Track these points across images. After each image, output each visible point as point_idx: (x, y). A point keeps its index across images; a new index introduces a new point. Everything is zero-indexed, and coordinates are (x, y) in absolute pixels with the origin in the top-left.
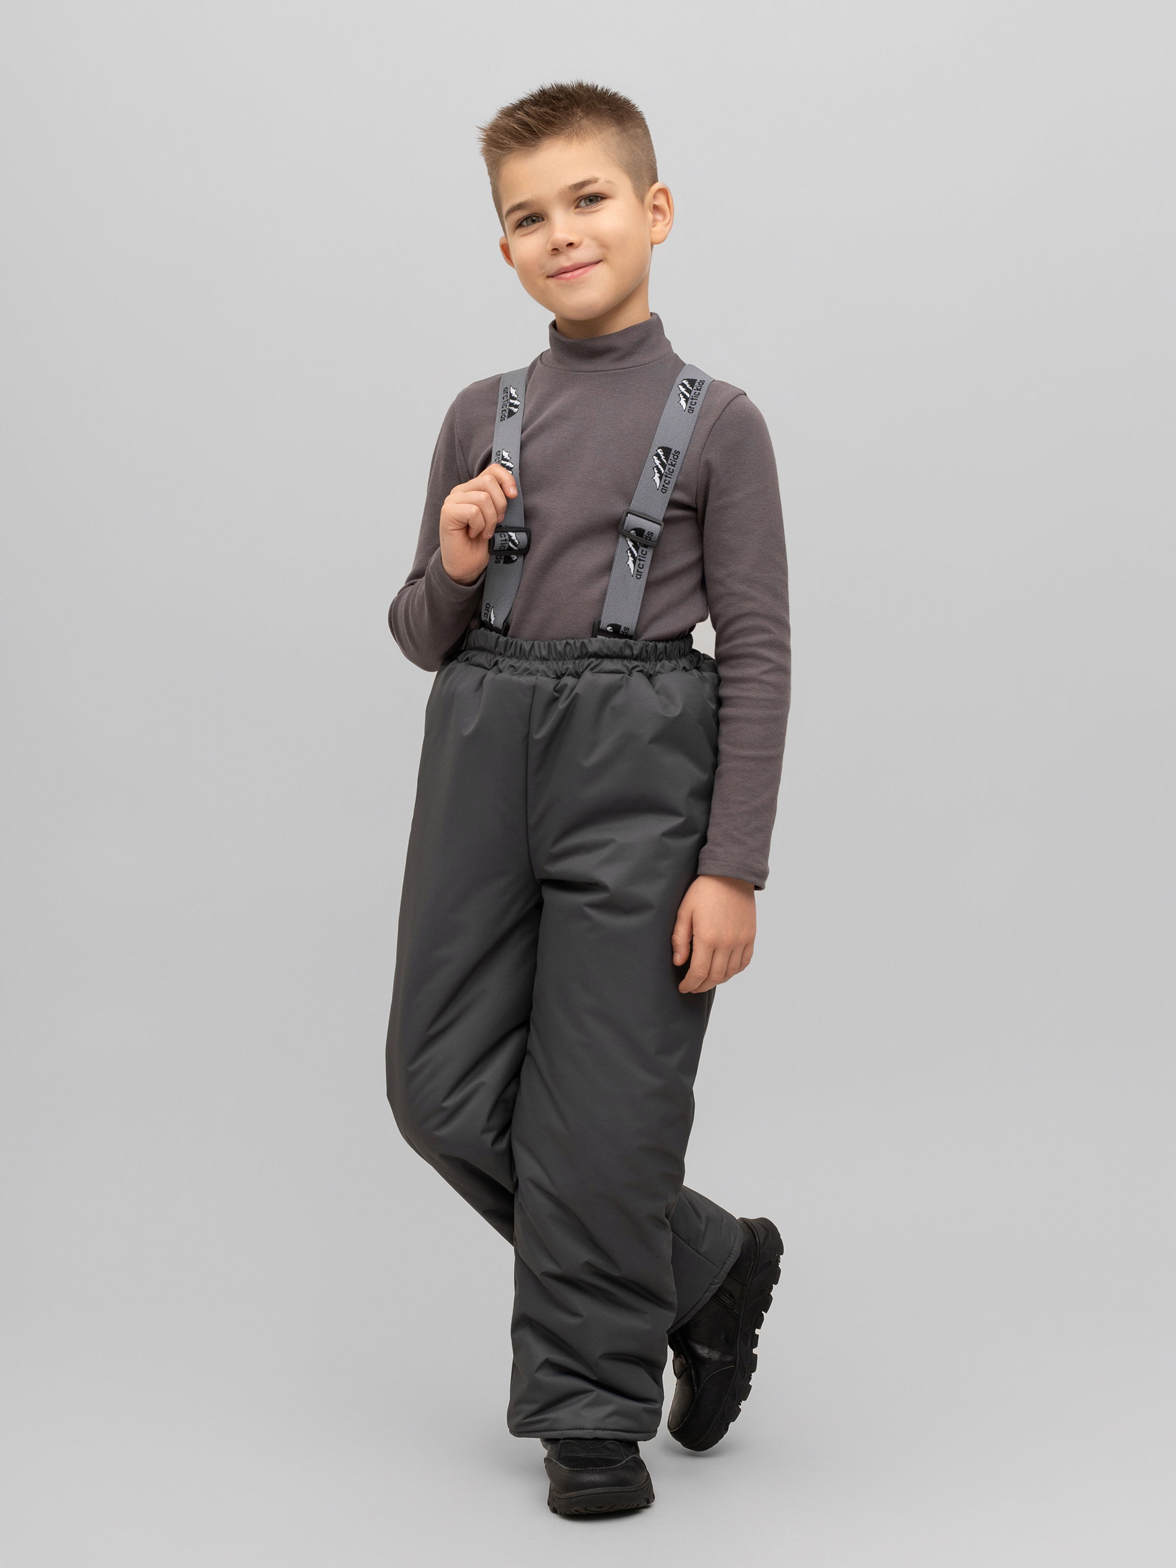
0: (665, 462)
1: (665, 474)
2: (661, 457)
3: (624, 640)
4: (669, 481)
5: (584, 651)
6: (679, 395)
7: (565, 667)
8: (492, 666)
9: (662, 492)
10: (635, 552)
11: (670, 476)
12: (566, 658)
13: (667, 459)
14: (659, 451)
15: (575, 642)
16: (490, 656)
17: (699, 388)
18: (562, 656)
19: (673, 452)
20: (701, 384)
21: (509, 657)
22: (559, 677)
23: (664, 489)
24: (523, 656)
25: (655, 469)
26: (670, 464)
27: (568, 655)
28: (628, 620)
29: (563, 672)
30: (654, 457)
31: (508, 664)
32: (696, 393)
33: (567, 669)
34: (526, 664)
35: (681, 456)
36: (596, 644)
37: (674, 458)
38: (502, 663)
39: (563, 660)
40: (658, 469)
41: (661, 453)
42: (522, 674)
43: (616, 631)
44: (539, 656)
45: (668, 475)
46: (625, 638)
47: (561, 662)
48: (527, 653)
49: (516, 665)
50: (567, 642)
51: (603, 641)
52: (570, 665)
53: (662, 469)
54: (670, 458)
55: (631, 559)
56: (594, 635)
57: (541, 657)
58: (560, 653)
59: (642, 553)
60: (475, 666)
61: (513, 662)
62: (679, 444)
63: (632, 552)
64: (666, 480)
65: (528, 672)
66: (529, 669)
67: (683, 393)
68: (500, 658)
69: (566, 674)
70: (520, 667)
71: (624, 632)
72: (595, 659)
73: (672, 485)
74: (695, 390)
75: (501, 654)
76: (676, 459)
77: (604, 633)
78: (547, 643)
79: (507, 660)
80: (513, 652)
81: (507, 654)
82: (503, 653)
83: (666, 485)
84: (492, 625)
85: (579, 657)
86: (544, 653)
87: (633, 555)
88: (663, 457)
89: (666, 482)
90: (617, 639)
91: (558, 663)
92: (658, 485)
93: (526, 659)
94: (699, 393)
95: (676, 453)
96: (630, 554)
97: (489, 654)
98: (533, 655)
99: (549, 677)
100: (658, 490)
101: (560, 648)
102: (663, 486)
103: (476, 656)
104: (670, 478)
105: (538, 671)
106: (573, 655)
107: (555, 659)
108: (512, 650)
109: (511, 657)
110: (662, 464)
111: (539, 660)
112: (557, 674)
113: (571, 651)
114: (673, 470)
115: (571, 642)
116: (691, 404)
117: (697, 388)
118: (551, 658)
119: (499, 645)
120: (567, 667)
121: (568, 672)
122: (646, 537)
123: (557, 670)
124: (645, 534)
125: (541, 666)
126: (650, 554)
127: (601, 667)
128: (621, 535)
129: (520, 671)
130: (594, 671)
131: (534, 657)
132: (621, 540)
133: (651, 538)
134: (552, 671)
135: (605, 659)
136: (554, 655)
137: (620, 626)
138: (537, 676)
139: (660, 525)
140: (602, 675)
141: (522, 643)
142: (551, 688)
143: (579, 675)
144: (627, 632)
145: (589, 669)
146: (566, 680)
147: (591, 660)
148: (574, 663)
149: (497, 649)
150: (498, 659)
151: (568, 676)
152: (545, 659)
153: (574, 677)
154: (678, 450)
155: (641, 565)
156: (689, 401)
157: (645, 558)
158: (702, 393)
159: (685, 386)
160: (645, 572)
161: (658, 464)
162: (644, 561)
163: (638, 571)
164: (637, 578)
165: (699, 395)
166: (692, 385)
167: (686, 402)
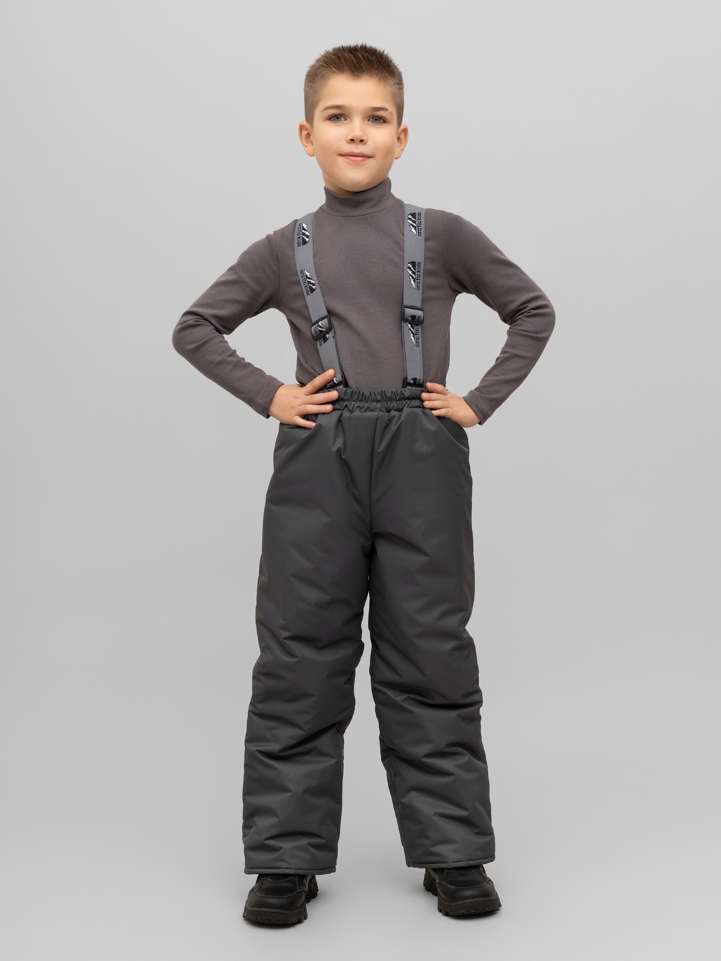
0: (414, 271)
1: (416, 279)
4: (419, 282)
5: (402, 396)
6: (410, 226)
9: (417, 290)
10: (413, 330)
11: (419, 279)
12: (392, 400)
13: (415, 269)
14: (409, 265)
15: (396, 391)
17: (420, 218)
18: (389, 399)
19: (417, 263)
20: (419, 215)
21: (354, 401)
22: (388, 411)
23: (418, 288)
25: (410, 276)
26: (417, 271)
29: (391, 409)
30: (407, 270)
31: (356, 407)
34: (367, 405)
35: (422, 265)
36: (408, 392)
37: (418, 267)
40: (412, 276)
41: (411, 266)
42: (365, 411)
43: (416, 383)
44: (374, 400)
47: (389, 402)
48: (368, 398)
50: (391, 391)
52: (394, 404)
53: (414, 276)
55: (412, 335)
56: (404, 386)
57: (376, 399)
58: (389, 397)
59: (416, 330)
61: (357, 404)
62: (419, 259)
66: (370, 408)
67: (411, 224)
68: (349, 402)
70: (363, 407)
71: (418, 382)
72: (408, 400)
73: (421, 284)
74: (417, 221)
75: (348, 400)
76: (420, 268)
77: (410, 385)
80: (357, 398)
85: (400, 400)
86: (378, 398)
87: (412, 332)
88: (412, 268)
90: (417, 388)
91: (387, 403)
92: (414, 286)
93: (366, 402)
94: (421, 221)
96: (410, 333)
99: (383, 411)
100: (415, 289)
101: (388, 394)
102: (417, 286)
105: (376, 409)
106: (396, 398)
107: (385, 401)
108: (356, 397)
111: (375, 402)
113: (395, 396)
114: (420, 274)
115: (394, 391)
117: (418, 219)
118: (382, 400)
119: (347, 394)
120: (393, 406)
121: (394, 408)
122: (416, 320)
123: (387, 407)
124: (416, 318)
125: (379, 405)
126: (419, 328)
127: (411, 405)
128: (403, 321)
129: (363, 410)
130: (409, 407)
131: (371, 400)
132: (404, 324)
133: (419, 319)
134: (384, 408)
135: (412, 400)
136: (385, 399)
137: (416, 379)
138: (376, 412)
139: (422, 311)
140: (412, 409)
141: (363, 392)
142: (386, 419)
143: (400, 410)
144: (420, 382)
145: (406, 406)
146: (394, 413)
147: (406, 401)
148: (397, 403)
149: (346, 397)
150: (347, 403)
151: (394, 411)
152: (378, 401)
153: (398, 411)
154: (420, 263)
155: (417, 337)
156: (417, 229)
157: (418, 332)
158: (423, 221)
159: (411, 219)
160: (420, 340)
161: (411, 273)
162: (418, 334)
163: (417, 342)
164: (417, 346)
165: (421, 223)
166: (415, 217)
167: (415, 229)
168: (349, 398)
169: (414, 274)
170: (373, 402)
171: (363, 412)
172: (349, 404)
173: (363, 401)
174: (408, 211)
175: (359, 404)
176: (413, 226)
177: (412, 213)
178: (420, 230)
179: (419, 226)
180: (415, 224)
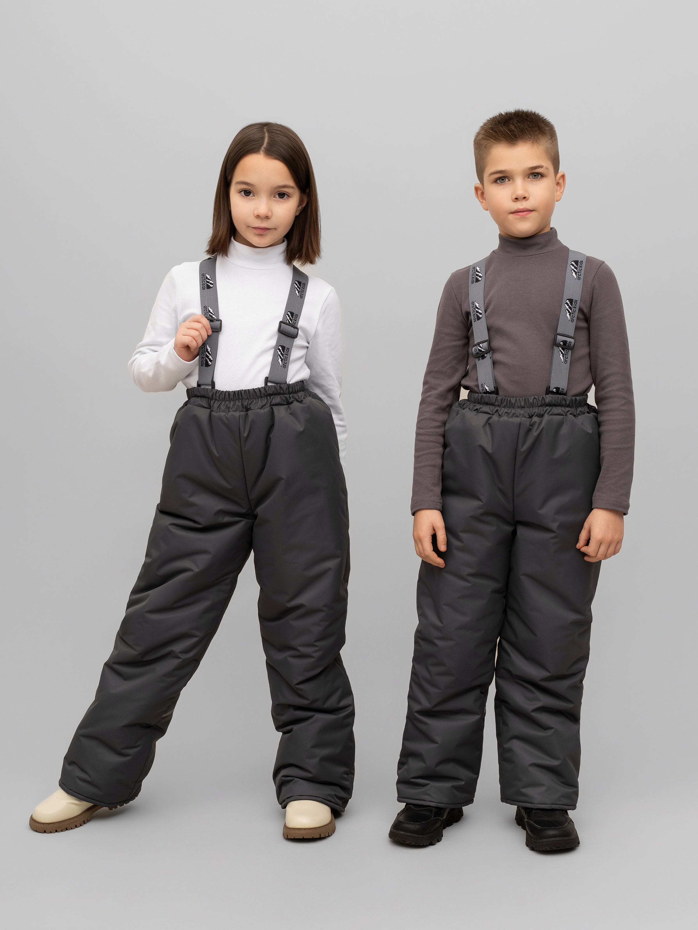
0: (571, 306)
1: (572, 313)
3: (562, 396)
4: (574, 316)
5: (543, 402)
6: (571, 271)
7: (534, 411)
8: (494, 412)
9: (572, 322)
10: (563, 352)
11: (574, 313)
12: (534, 406)
14: (567, 301)
15: (538, 397)
16: (492, 407)
17: (581, 266)
18: (532, 405)
19: (574, 301)
20: (581, 263)
21: (503, 407)
22: (531, 417)
23: (572, 320)
24: (511, 407)
25: (567, 310)
26: (573, 307)
27: (535, 405)
28: (563, 385)
29: (533, 414)
30: (565, 305)
31: (505, 412)
32: (579, 269)
33: (535, 412)
34: (513, 411)
35: (578, 302)
36: (549, 398)
37: (575, 304)
38: (500, 411)
39: (532, 407)
40: (568, 311)
41: (568, 302)
42: (512, 417)
43: (558, 392)
44: (520, 406)
45: (573, 313)
46: (562, 395)
47: (531, 408)
48: (513, 404)
49: (508, 412)
50: (534, 397)
51: (552, 397)
52: (536, 410)
53: (570, 310)
54: (573, 304)
55: (561, 355)
56: (546, 394)
57: (521, 406)
58: (531, 403)
59: (566, 352)
60: (483, 413)
61: (506, 410)
62: (577, 296)
63: (561, 352)
64: (572, 316)
65: (515, 415)
66: (515, 414)
67: (573, 269)
68: (499, 408)
70: (510, 413)
71: (561, 391)
72: (549, 407)
73: (576, 317)
74: (579, 267)
75: (499, 406)
76: (576, 304)
77: (552, 393)
78: (524, 398)
79: (503, 409)
80: (506, 405)
81: (502, 405)
82: (500, 405)
83: (573, 318)
84: (488, 391)
85: (541, 406)
86: (523, 404)
87: (562, 353)
88: (570, 304)
90: (559, 395)
91: (530, 409)
92: (569, 319)
93: (513, 408)
94: (581, 269)
95: (576, 301)
96: (560, 353)
97: (491, 406)
98: (516, 405)
99: (526, 417)
100: (569, 321)
101: (531, 401)
102: (572, 318)
103: (482, 408)
104: (575, 314)
105: (520, 415)
106: (538, 404)
107: (528, 407)
108: (505, 403)
110: (570, 308)
111: (520, 408)
112: (529, 416)
113: (537, 402)
114: (575, 310)
115: (537, 397)
116: (578, 275)
117: (580, 266)
118: (526, 406)
119: (498, 401)
121: (536, 414)
122: (567, 345)
123: (530, 413)
124: (568, 343)
125: (522, 412)
126: (570, 352)
127: (552, 412)
128: (555, 346)
129: (511, 415)
130: (550, 414)
131: (517, 406)
132: (556, 348)
133: (570, 345)
134: (527, 414)
135: (553, 407)
136: (528, 405)
137: (559, 388)
138: (520, 417)
139: (573, 339)
140: (553, 416)
141: (510, 399)
142: (528, 424)
143: (541, 416)
144: (563, 392)
145: (547, 413)
146: (535, 419)
147: (547, 407)
148: (538, 409)
149: (497, 403)
150: (497, 408)
151: (536, 416)
152: (523, 407)
153: (539, 417)
155: (566, 358)
156: (577, 273)
157: (568, 354)
158: (583, 268)
159: (573, 265)
160: (569, 360)
161: (567, 308)
162: (568, 355)
163: (565, 360)
164: (565, 363)
165: (581, 270)
166: (577, 264)
167: (576, 274)
168: (500, 404)
169: (571, 309)
170: (518, 408)
171: (510, 417)
172: (499, 409)
174: (572, 258)
175: (507, 410)
176: (575, 271)
177: (575, 260)
178: (580, 276)
179: (580, 273)
180: (577, 270)
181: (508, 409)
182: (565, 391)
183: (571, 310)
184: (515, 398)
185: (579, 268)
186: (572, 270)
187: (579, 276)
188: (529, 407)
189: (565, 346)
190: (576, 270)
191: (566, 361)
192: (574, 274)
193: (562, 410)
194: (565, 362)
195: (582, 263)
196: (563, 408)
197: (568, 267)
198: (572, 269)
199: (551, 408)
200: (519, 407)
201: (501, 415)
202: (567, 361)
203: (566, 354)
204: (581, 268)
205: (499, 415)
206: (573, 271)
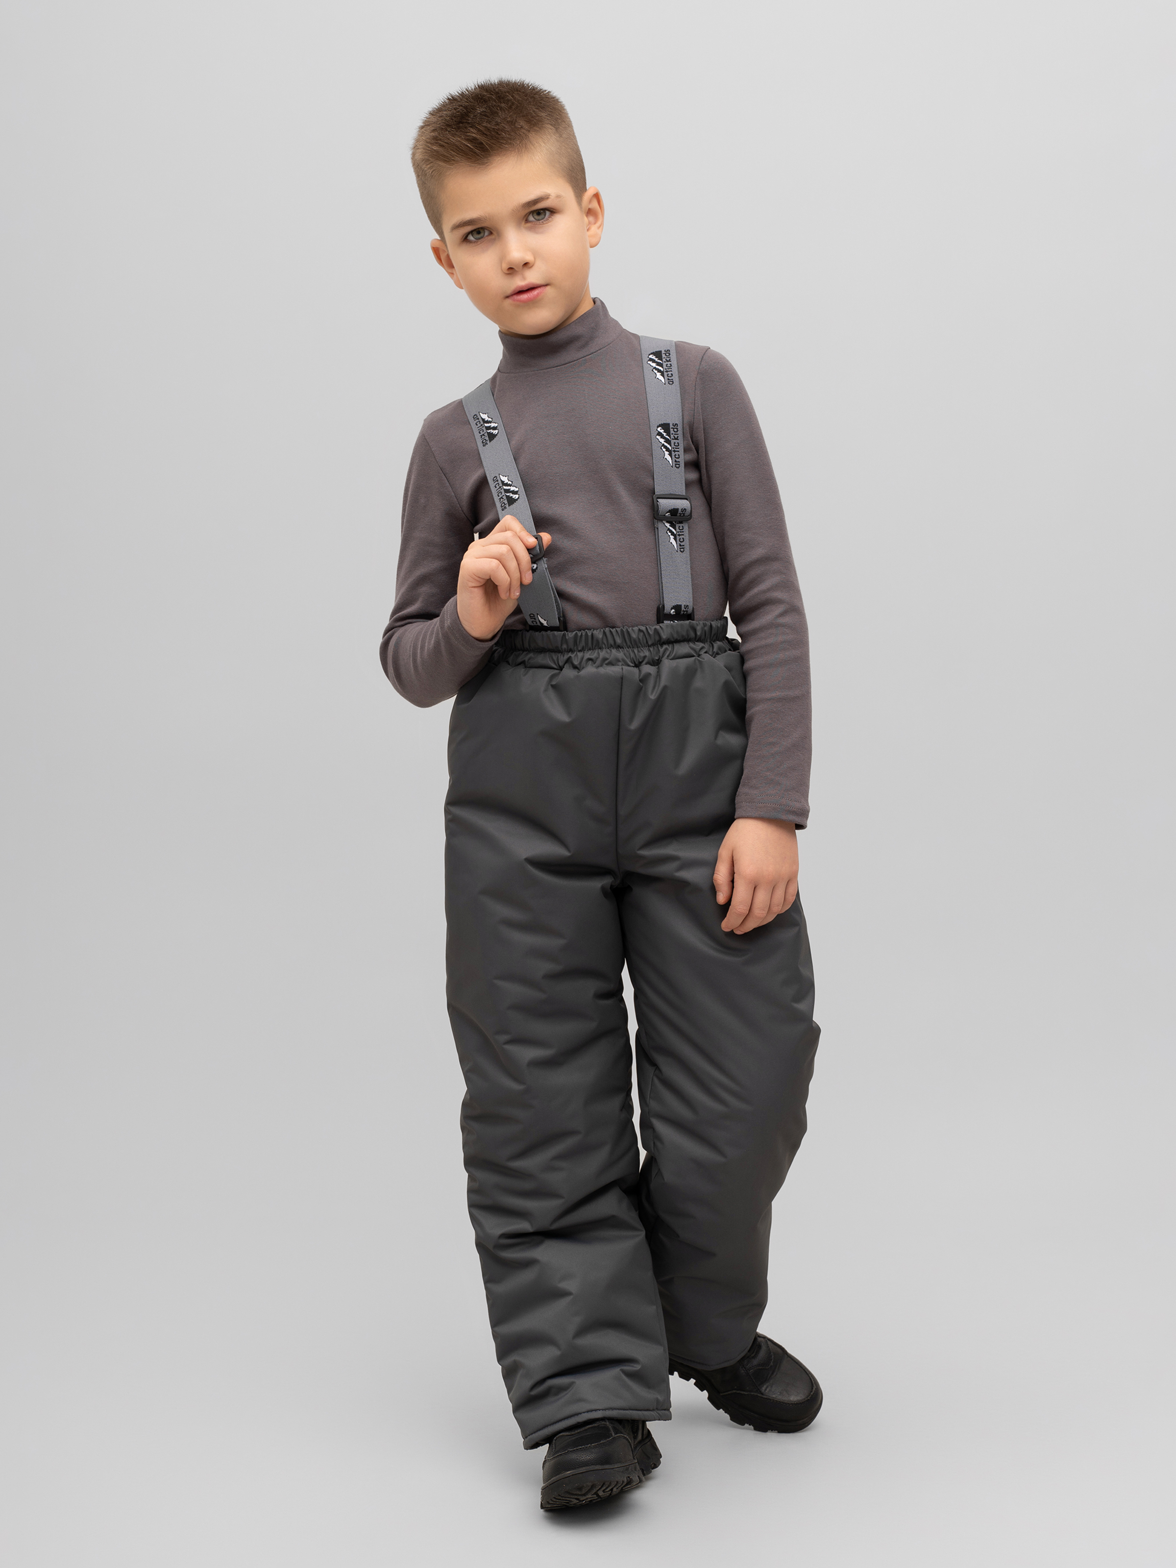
0: (669, 437)
1: (673, 449)
2: (663, 435)
4: (679, 459)
5: (657, 638)
7: (642, 654)
8: (563, 664)
9: (676, 467)
10: (673, 530)
11: (678, 453)
12: (640, 645)
13: (669, 434)
14: (659, 429)
15: (645, 628)
17: (668, 360)
18: (635, 644)
19: (671, 428)
20: (667, 354)
21: (580, 651)
22: (638, 665)
23: (677, 464)
25: (663, 448)
26: (674, 440)
27: (642, 643)
29: (640, 660)
30: (658, 435)
31: (584, 659)
32: (667, 365)
33: (645, 657)
34: (602, 655)
35: (680, 429)
36: (665, 628)
37: (675, 433)
38: (575, 659)
39: (638, 647)
40: (666, 447)
41: (662, 431)
42: (601, 665)
43: (679, 613)
45: (676, 450)
46: (687, 620)
47: (637, 649)
49: (592, 657)
50: (639, 629)
51: (671, 625)
52: (645, 653)
53: (669, 446)
54: (671, 435)
55: (671, 536)
56: (659, 621)
57: (615, 644)
59: (679, 530)
61: (588, 655)
62: (675, 418)
63: (671, 531)
64: (675, 455)
65: (607, 662)
66: (607, 660)
67: (655, 366)
68: (572, 654)
69: (644, 662)
70: (597, 658)
71: (685, 612)
72: (667, 645)
73: (681, 461)
74: (665, 362)
75: (571, 651)
76: (677, 434)
77: (670, 616)
79: (580, 654)
80: (584, 645)
83: (677, 460)
85: (653, 644)
86: (618, 640)
87: (673, 534)
88: (665, 434)
89: (676, 456)
90: (681, 621)
91: (634, 651)
92: (671, 463)
93: (601, 649)
95: (675, 428)
96: (669, 533)
97: (555, 654)
99: (629, 666)
100: (672, 468)
101: (634, 635)
102: (675, 462)
104: (679, 451)
105: (617, 660)
106: (647, 642)
107: (629, 647)
108: (583, 643)
109: (582, 650)
110: (667, 441)
113: (645, 638)
114: (678, 446)
115: (642, 628)
116: (668, 376)
117: (666, 360)
119: (567, 642)
120: (644, 655)
121: (645, 660)
122: (678, 515)
123: (635, 658)
124: (679, 512)
126: (686, 526)
127: (675, 653)
128: (657, 519)
129: (598, 662)
130: (670, 658)
132: (659, 525)
133: (684, 514)
134: (630, 660)
135: (674, 644)
136: (629, 643)
137: (681, 606)
138: (618, 665)
139: (687, 499)
140: (678, 660)
141: (592, 634)
142: (637, 677)
143: (656, 663)
144: (687, 611)
145: (666, 656)
146: (647, 669)
147: (665, 647)
148: (649, 650)
149: (565, 646)
150: (568, 656)
151: (646, 664)
152: (619, 647)
153: (651, 665)
154: (676, 424)
155: (682, 540)
156: (665, 374)
157: (683, 532)
158: (674, 362)
159: (654, 361)
160: (686, 543)
161: (663, 442)
162: (683, 535)
163: (680, 545)
164: (681, 551)
165: (671, 366)
166: (660, 358)
167: (663, 375)
169: (670, 443)
171: (598, 667)
172: (573, 656)
173: (595, 649)
174: (647, 349)
175: (590, 655)
176: (659, 371)
177: (654, 351)
178: (671, 377)
179: (669, 371)
180: (662, 367)
181: (590, 652)
182: (690, 610)
183: (671, 446)
184: (602, 630)
185: (667, 363)
186: (654, 370)
187: (669, 378)
188: (631, 646)
189: (676, 517)
190: (660, 368)
191: (682, 548)
192: (659, 375)
193: (690, 647)
194: (680, 548)
195: (670, 354)
196: (691, 644)
197: (645, 365)
198: (652, 368)
199: (671, 645)
200: (612, 646)
201: (578, 666)
202: (683, 546)
203: (680, 533)
204: (670, 363)
205: (575, 667)
206: (656, 372)
